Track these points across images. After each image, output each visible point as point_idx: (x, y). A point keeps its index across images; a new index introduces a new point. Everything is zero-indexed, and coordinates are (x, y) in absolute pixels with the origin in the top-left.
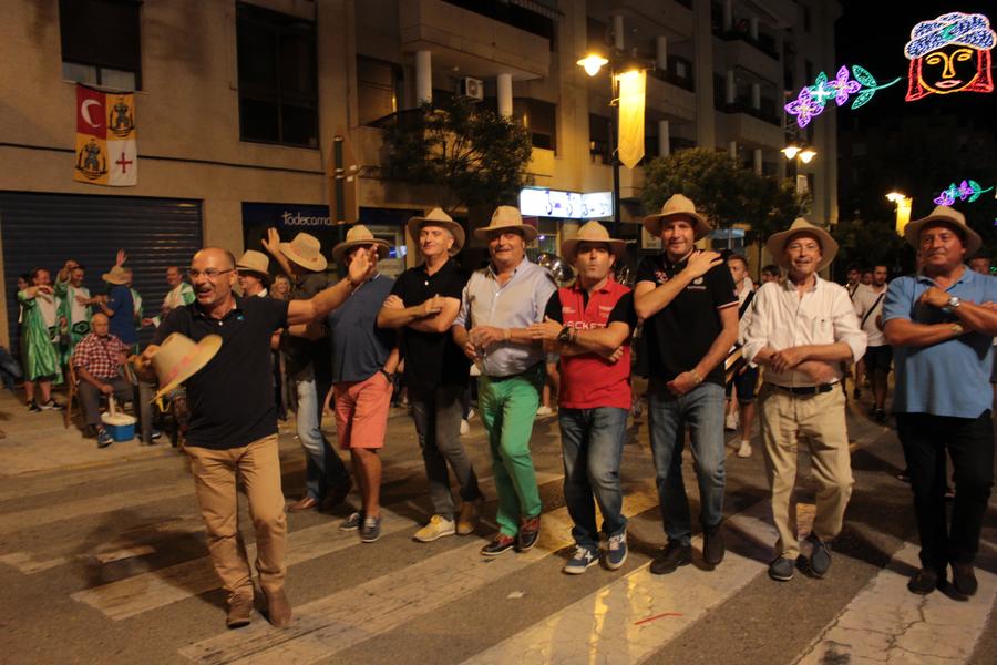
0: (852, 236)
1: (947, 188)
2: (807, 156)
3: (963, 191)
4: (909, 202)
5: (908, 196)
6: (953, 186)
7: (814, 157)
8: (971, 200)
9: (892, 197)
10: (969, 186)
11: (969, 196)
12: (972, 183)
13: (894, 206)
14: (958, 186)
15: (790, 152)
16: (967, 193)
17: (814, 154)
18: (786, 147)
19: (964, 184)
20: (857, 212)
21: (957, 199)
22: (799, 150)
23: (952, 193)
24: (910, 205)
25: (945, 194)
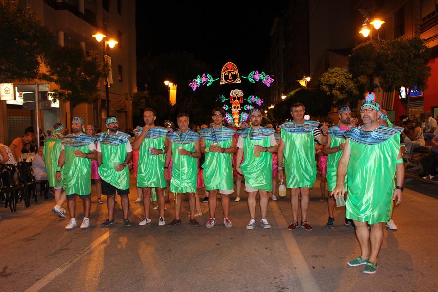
0: (143, 101)
1: (196, 78)
2: (112, 43)
3: (204, 80)
4: (175, 86)
5: (175, 83)
6: (199, 76)
7: (116, 45)
8: (208, 85)
9: (167, 83)
10: (207, 77)
11: (207, 83)
12: (208, 75)
13: (168, 88)
14: (201, 77)
15: (99, 37)
16: (206, 80)
17: (117, 43)
18: (95, 34)
19: (204, 76)
20: (146, 85)
21: (201, 84)
22: (105, 36)
23: (198, 80)
24: (176, 88)
25: (195, 81)
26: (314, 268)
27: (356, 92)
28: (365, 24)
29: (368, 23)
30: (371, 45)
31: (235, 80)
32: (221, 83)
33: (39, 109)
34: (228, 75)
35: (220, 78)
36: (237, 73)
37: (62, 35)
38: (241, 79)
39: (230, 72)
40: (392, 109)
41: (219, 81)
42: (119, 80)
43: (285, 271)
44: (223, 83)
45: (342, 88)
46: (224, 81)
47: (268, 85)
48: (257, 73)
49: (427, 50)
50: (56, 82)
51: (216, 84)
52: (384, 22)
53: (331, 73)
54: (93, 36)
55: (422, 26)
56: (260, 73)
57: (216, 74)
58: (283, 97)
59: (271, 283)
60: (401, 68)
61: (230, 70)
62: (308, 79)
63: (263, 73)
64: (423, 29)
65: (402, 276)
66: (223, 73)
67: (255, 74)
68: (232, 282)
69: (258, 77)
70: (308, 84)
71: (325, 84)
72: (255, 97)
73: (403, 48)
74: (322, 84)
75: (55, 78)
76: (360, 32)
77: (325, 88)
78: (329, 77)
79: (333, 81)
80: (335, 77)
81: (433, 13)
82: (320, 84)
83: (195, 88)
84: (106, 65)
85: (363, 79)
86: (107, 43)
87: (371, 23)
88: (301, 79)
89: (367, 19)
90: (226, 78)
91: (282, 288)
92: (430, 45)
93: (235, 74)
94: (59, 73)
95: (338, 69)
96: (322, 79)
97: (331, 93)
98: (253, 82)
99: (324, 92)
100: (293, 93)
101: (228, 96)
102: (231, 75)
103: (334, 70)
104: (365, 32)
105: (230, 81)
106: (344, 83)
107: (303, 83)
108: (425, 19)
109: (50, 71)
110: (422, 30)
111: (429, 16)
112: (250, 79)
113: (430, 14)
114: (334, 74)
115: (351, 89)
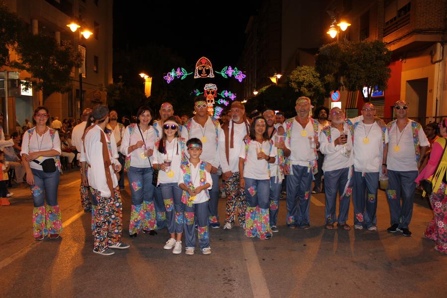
0: (118, 92)
1: (171, 71)
2: (87, 34)
3: (178, 73)
4: (151, 79)
5: (150, 76)
6: (173, 70)
8: (182, 78)
9: (142, 75)
10: (181, 71)
11: (181, 76)
12: (183, 69)
13: (143, 80)
14: (176, 70)
15: (73, 27)
16: (180, 74)
17: (92, 34)
18: (69, 24)
19: (178, 69)
20: (121, 77)
21: (175, 77)
22: (79, 27)
23: (173, 74)
24: (151, 81)
25: (169, 74)
26: (264, 260)
27: (322, 90)
28: (333, 26)
29: (335, 24)
30: (336, 45)
31: (208, 74)
32: (195, 77)
33: (8, 97)
34: (202, 70)
35: (194, 72)
36: (211, 67)
37: (36, 23)
38: (214, 73)
39: (204, 67)
40: (356, 107)
41: (193, 75)
42: (95, 71)
43: (235, 263)
44: (197, 77)
45: (309, 86)
46: (198, 75)
47: (240, 81)
48: (230, 68)
49: (389, 52)
50: (28, 70)
51: (190, 78)
52: (350, 25)
53: (300, 71)
54: (67, 25)
55: (384, 30)
56: (233, 69)
57: (191, 68)
58: (256, 93)
59: (219, 275)
60: (364, 69)
61: (204, 65)
62: (279, 76)
63: (236, 68)
64: (386, 33)
65: (346, 268)
66: (197, 68)
67: (228, 70)
68: (181, 273)
69: (231, 72)
70: (279, 81)
71: (294, 81)
72: (228, 92)
73: (366, 50)
74: (291, 81)
75: (27, 66)
76: (328, 33)
77: (294, 85)
78: (298, 75)
79: (301, 78)
80: (303, 75)
81: (395, 18)
82: (290, 81)
83: (170, 82)
84: (79, 55)
85: (329, 78)
86: (82, 33)
87: (338, 25)
88: (272, 76)
89: (335, 21)
90: (200, 72)
91: (230, 280)
92: (392, 48)
93: (209, 69)
94: (31, 62)
95: (306, 67)
96: (291, 76)
97: (299, 90)
98: (226, 77)
99: (293, 89)
100: (264, 89)
101: (202, 90)
102: (205, 70)
103: (302, 68)
104: (332, 33)
105: (204, 75)
106: (312, 81)
107: (274, 80)
108: (387, 23)
109: (22, 59)
110: (384, 34)
111: (391, 21)
112: (223, 75)
113: (392, 19)
114: (303, 72)
115: (318, 87)
